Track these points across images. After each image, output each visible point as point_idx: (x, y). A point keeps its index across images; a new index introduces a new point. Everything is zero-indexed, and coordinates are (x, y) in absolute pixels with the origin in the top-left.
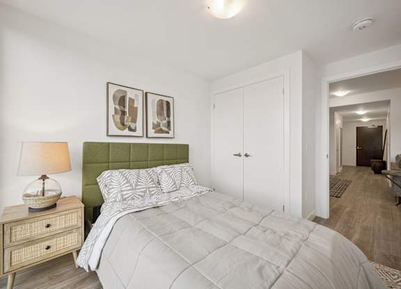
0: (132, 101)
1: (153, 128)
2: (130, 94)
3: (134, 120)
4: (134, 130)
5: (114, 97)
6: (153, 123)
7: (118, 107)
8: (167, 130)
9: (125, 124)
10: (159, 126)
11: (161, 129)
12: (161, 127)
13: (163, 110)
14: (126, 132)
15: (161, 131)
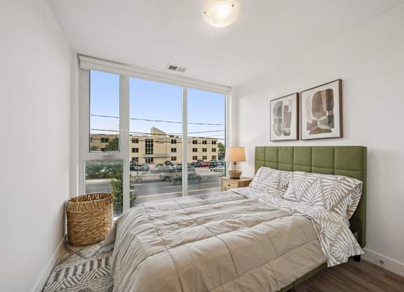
0: (287, 107)
1: (308, 129)
2: (285, 102)
3: (288, 126)
4: (289, 134)
5: (274, 110)
6: (308, 123)
7: (276, 117)
8: (328, 128)
9: (282, 129)
10: (316, 124)
11: (319, 128)
12: (319, 126)
13: (322, 104)
14: (283, 137)
15: (319, 131)
